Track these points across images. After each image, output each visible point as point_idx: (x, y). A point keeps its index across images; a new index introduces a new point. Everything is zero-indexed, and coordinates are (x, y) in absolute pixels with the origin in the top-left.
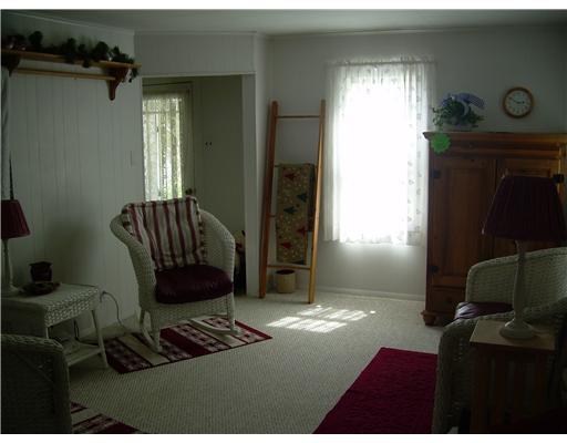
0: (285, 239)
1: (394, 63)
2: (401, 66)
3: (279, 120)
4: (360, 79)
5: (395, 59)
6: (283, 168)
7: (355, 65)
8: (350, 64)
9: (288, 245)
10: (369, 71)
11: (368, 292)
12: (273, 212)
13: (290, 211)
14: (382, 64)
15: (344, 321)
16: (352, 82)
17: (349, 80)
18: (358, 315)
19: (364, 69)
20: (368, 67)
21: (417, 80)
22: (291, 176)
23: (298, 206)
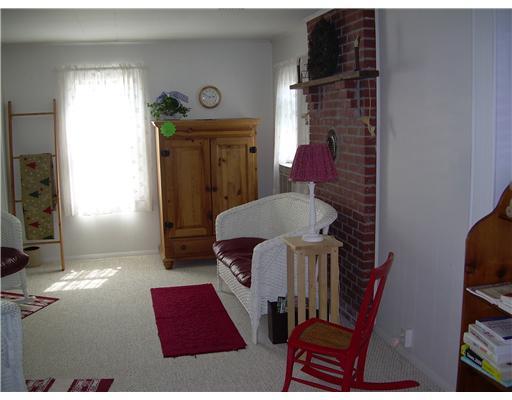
0: (33, 220)
1: (115, 68)
2: (120, 71)
3: (14, 117)
4: (87, 81)
5: (115, 65)
6: (24, 158)
7: (81, 69)
8: (77, 69)
9: (36, 225)
10: (94, 75)
11: (103, 255)
12: (18, 197)
13: (35, 195)
14: (105, 69)
15: (103, 278)
16: (80, 83)
17: (77, 82)
18: (110, 272)
19: (90, 73)
20: (93, 72)
21: (134, 82)
22: (33, 165)
23: (42, 189)
